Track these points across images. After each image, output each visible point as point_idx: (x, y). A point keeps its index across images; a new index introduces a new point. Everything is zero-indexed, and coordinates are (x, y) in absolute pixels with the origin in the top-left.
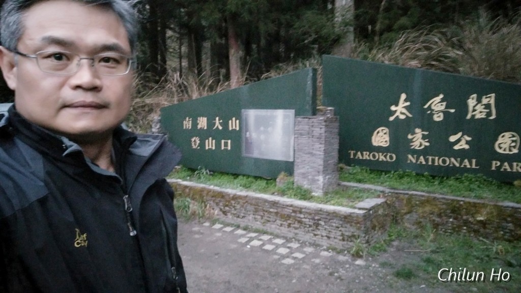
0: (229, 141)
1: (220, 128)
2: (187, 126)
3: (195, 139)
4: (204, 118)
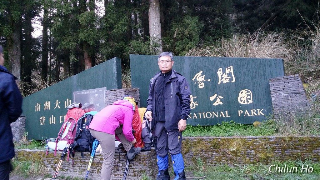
1: (59, 107)
2: (38, 109)
3: (42, 118)
4: (48, 102)
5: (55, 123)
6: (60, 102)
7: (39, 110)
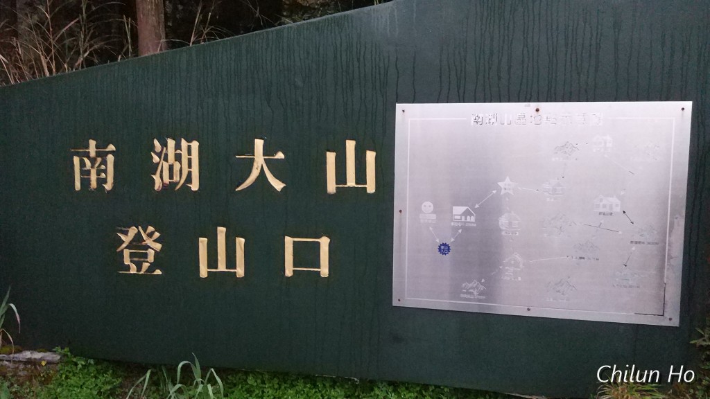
0: (324, 242)
1: (278, 185)
2: (93, 177)
3: (138, 235)
4: (184, 143)
5: (240, 271)
6: (280, 155)
7: (101, 182)
